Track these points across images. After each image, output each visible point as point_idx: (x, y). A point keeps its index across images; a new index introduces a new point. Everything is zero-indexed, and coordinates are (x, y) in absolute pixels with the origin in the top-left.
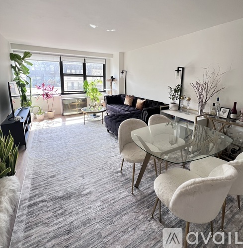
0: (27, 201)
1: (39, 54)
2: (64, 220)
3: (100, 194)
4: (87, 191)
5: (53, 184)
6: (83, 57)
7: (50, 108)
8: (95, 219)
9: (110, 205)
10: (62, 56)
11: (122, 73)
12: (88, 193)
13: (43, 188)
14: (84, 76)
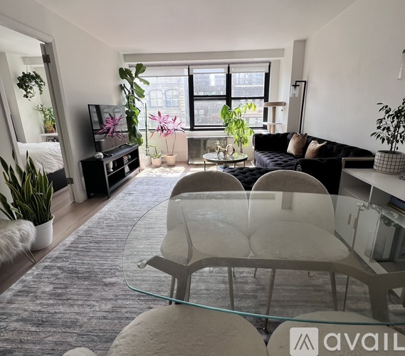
0: (50, 260)
1: (160, 65)
2: (52, 305)
3: (124, 293)
4: (113, 280)
5: (89, 252)
6: (226, 63)
7: (171, 150)
8: (81, 326)
9: (119, 318)
10: (192, 65)
11: (295, 86)
12: (110, 283)
13: (75, 252)
14: (228, 98)
